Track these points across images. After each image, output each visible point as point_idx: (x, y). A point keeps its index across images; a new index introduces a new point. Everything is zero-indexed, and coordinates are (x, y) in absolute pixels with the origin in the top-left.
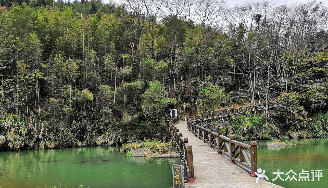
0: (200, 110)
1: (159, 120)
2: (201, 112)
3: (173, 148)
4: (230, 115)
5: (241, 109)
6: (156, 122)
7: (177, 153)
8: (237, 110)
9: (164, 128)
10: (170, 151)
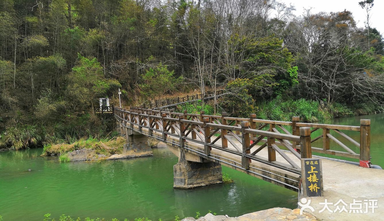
0: (138, 99)
1: (85, 112)
2: (139, 101)
3: (129, 146)
4: (176, 105)
5: (187, 98)
6: (82, 115)
7: (135, 151)
8: (183, 98)
9: (94, 122)
10: (125, 149)
